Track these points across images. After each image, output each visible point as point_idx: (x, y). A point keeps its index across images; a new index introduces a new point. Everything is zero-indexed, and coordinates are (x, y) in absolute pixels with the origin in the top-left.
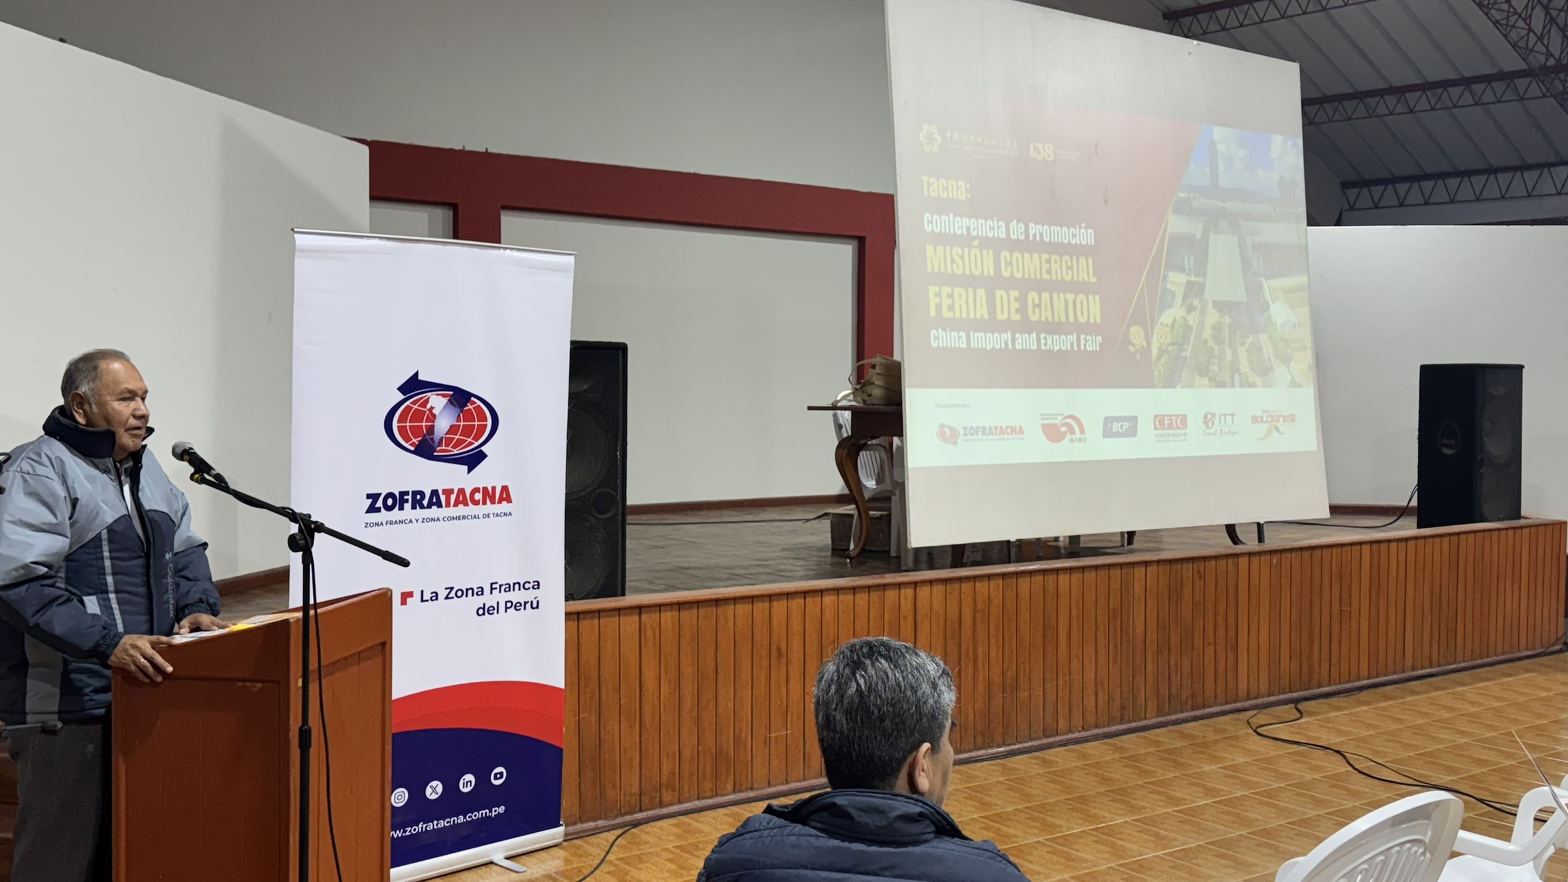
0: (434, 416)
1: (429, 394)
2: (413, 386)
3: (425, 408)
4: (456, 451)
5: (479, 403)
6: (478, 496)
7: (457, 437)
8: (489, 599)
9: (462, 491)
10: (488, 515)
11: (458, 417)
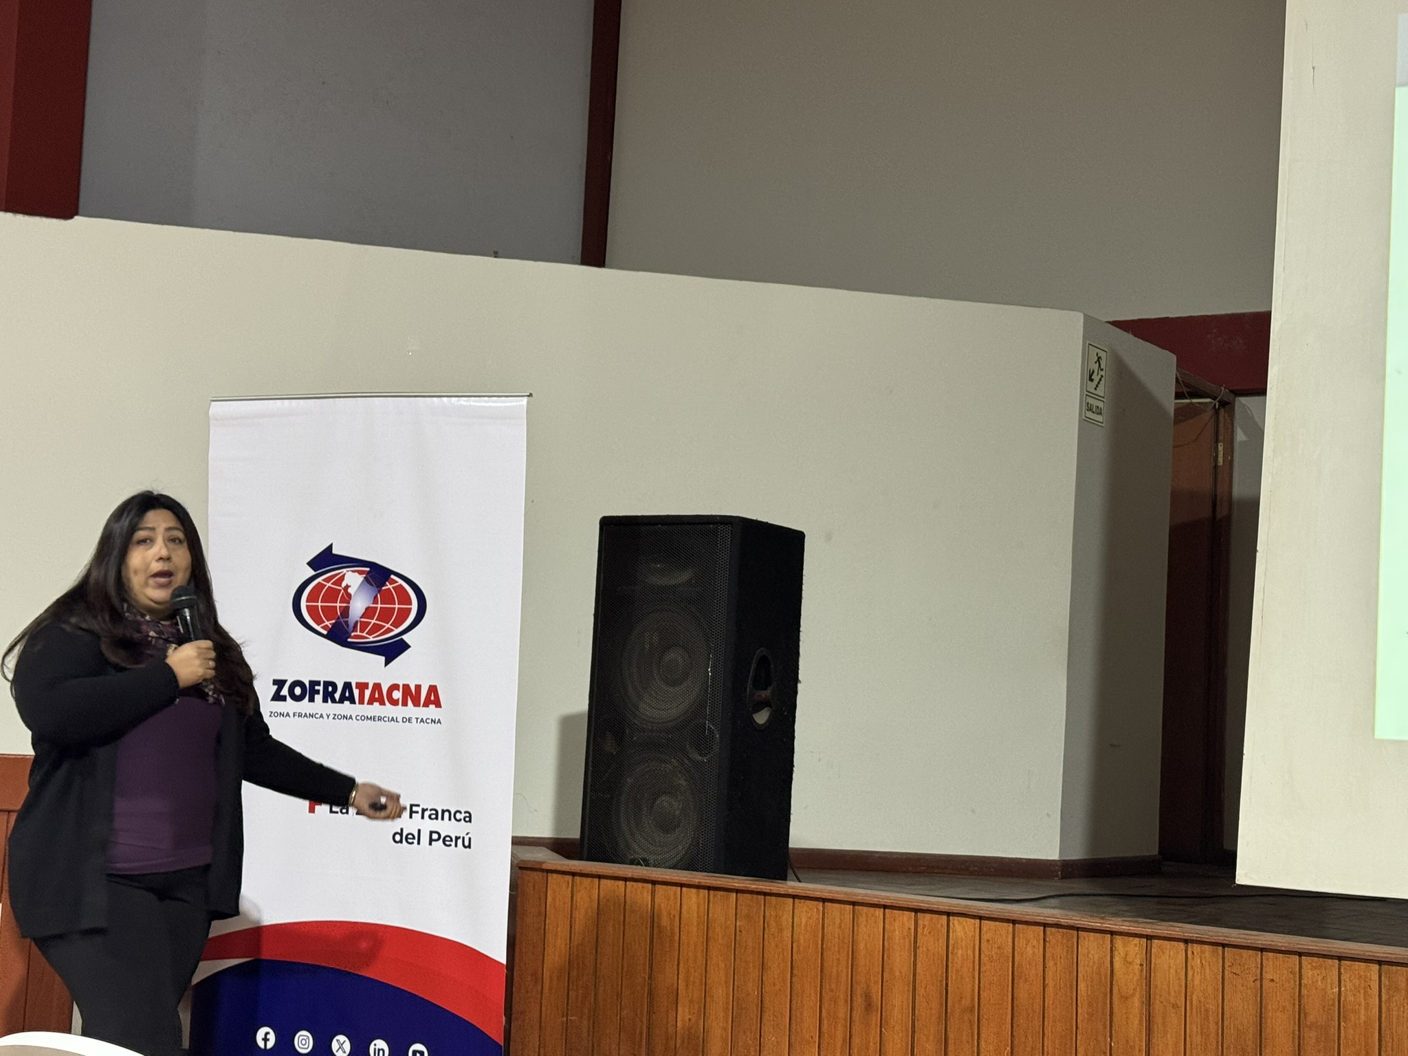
0: (349, 596)
1: (344, 570)
2: (326, 560)
3: (341, 586)
4: (371, 639)
5: (401, 582)
6: (397, 695)
7: (373, 621)
8: (410, 825)
9: (377, 687)
10: (409, 720)
11: (376, 597)
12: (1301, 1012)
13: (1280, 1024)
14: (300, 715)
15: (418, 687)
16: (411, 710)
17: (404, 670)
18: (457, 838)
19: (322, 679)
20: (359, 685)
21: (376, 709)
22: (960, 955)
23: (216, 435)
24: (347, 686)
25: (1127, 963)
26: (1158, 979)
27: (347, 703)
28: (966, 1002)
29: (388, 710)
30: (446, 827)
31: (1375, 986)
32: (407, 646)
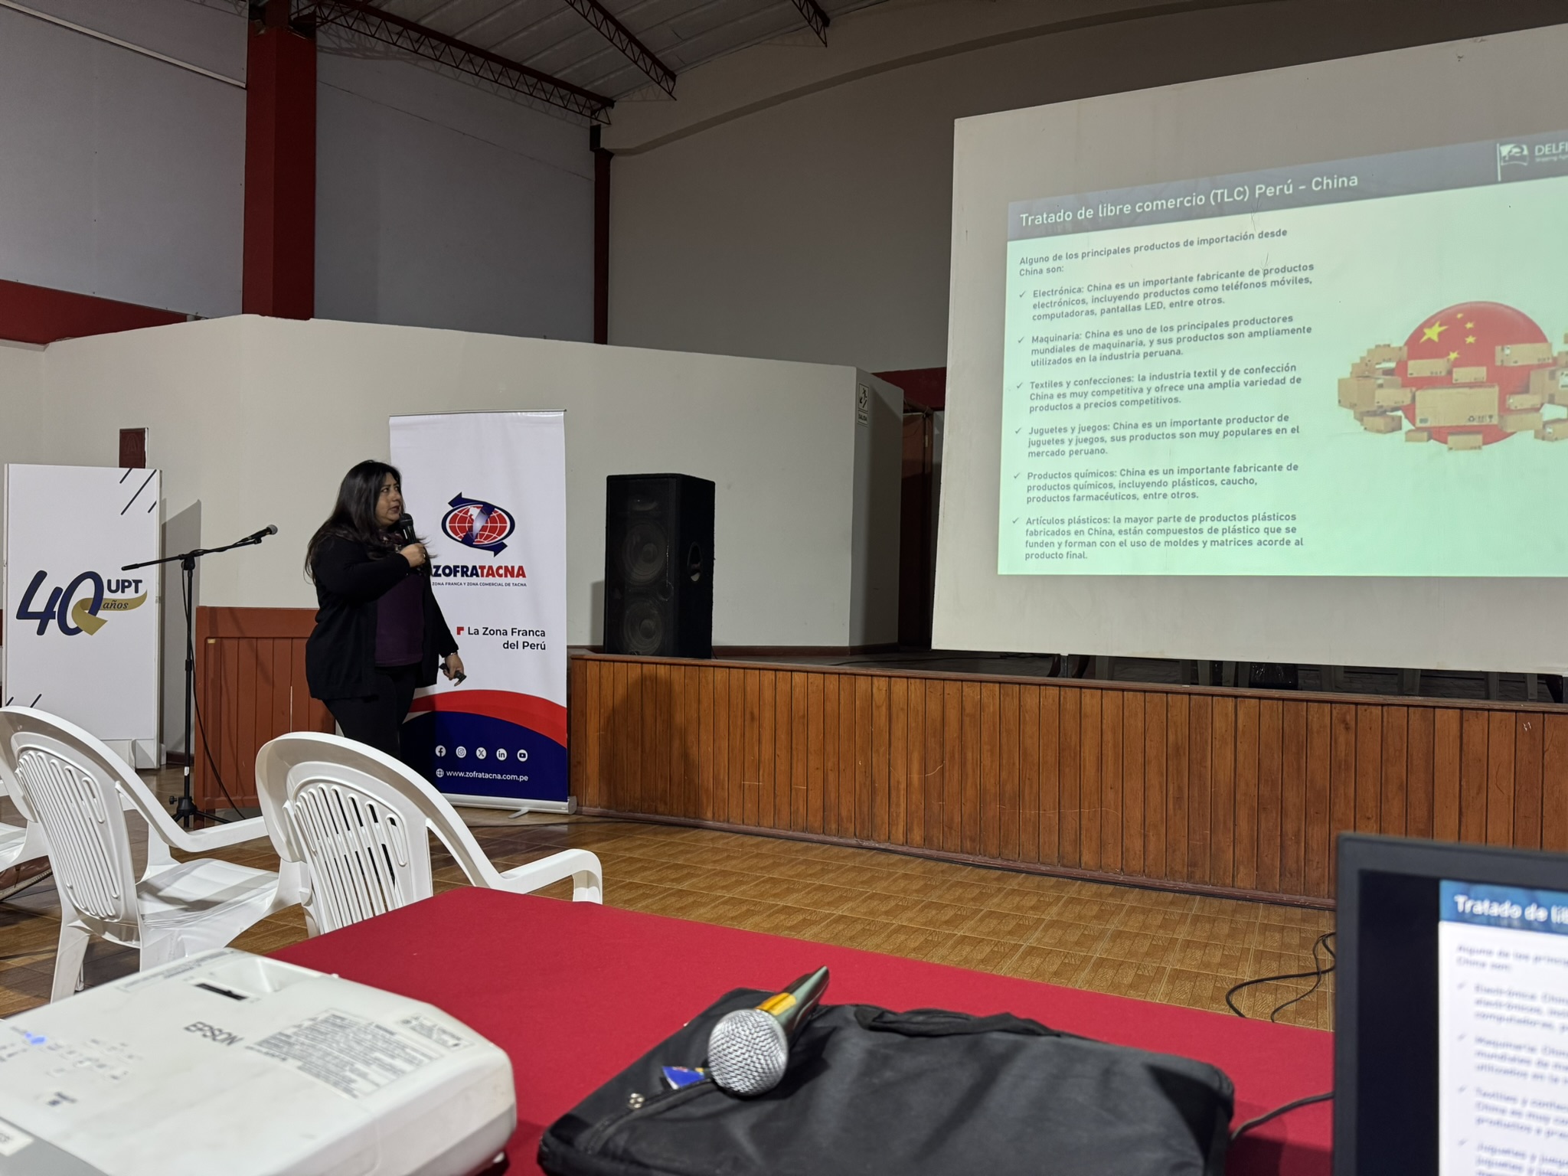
0: (472, 520)
1: (469, 507)
2: (458, 501)
3: (467, 515)
4: (486, 542)
5: (500, 512)
6: (502, 572)
7: (487, 533)
8: (512, 639)
9: (490, 568)
10: (509, 585)
11: (487, 520)
12: (962, 708)
13: (952, 715)
14: (449, 584)
15: (513, 567)
16: (509, 579)
17: (504, 559)
18: (538, 645)
19: (460, 564)
20: (480, 567)
21: (490, 579)
22: (798, 692)
23: (393, 435)
24: (474, 568)
25: (879, 690)
26: (894, 696)
27: (474, 577)
28: (801, 714)
29: (497, 580)
30: (531, 639)
31: (997, 693)
32: (506, 546)
